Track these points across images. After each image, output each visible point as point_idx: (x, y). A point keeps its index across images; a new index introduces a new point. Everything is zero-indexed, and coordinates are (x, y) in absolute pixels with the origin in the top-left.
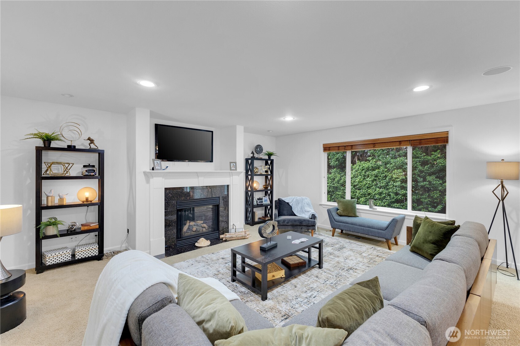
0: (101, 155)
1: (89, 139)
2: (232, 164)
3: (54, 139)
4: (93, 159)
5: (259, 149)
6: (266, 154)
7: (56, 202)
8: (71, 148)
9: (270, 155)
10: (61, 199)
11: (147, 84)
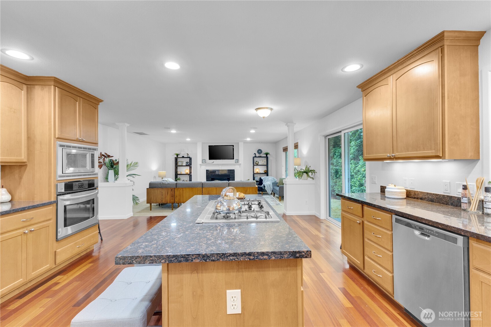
0: (190, 159)
1: (187, 154)
2: (236, 160)
3: (179, 155)
4: (188, 160)
5: (260, 151)
6: (265, 154)
7: (180, 173)
8: (183, 157)
9: (267, 154)
10: (181, 172)
11: (188, 139)
